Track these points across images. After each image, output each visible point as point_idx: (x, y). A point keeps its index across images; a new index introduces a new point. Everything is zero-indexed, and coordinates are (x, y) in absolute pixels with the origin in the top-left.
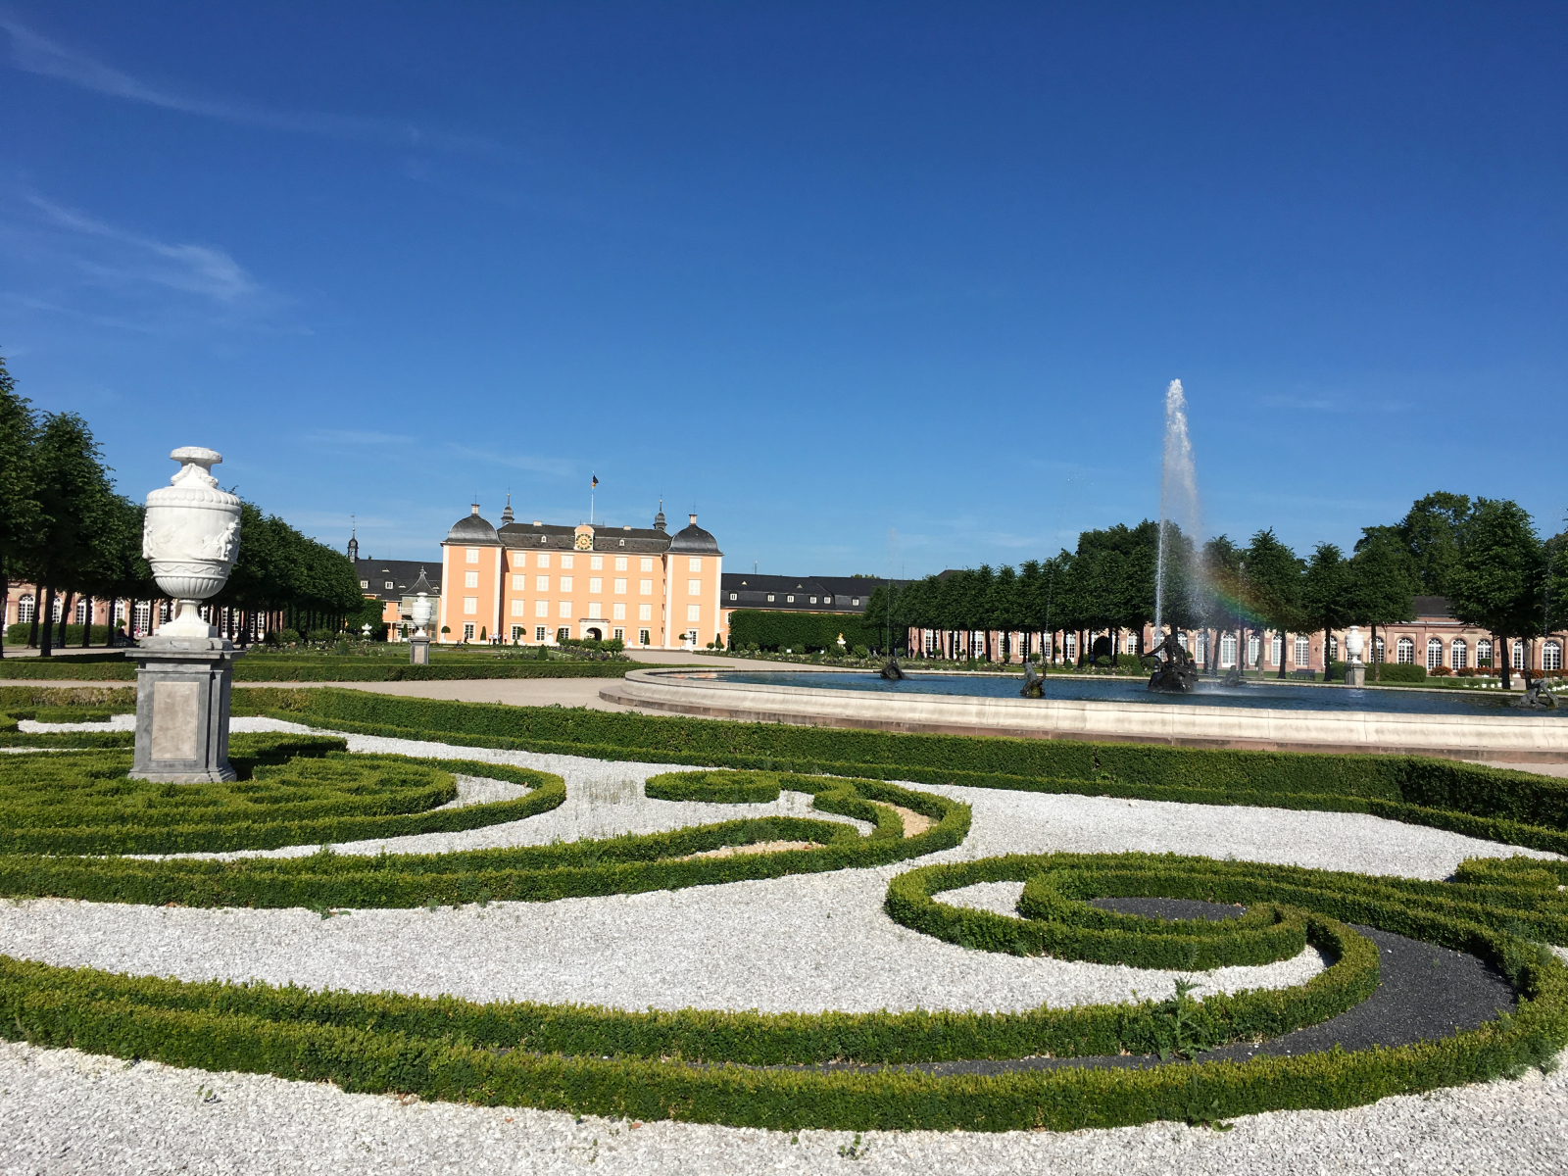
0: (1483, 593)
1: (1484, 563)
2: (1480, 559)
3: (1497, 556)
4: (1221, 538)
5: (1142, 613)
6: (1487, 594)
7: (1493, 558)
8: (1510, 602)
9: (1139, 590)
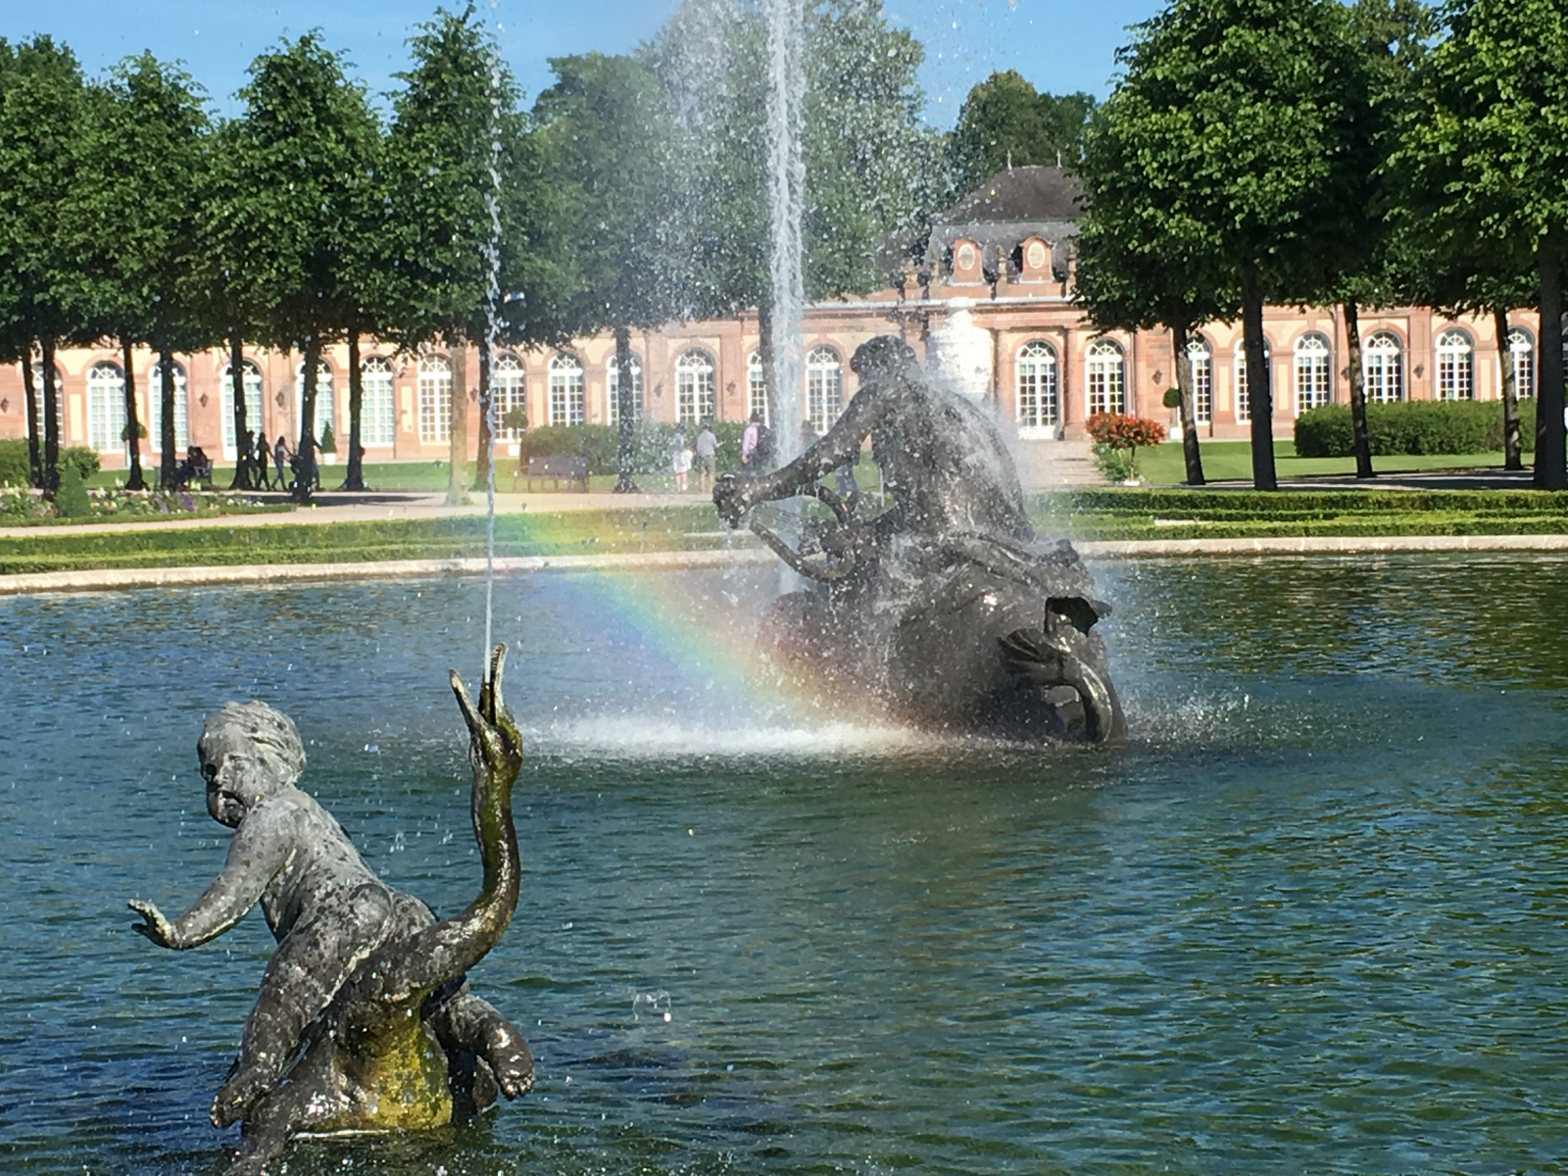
0: (1208, 180)
1: (1202, 83)
2: (1190, 68)
3: (1242, 58)
4: (305, 42)
5: (56, 301)
6: (1220, 182)
7: (1229, 65)
8: (1287, 206)
9: (34, 226)
